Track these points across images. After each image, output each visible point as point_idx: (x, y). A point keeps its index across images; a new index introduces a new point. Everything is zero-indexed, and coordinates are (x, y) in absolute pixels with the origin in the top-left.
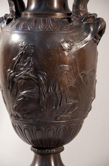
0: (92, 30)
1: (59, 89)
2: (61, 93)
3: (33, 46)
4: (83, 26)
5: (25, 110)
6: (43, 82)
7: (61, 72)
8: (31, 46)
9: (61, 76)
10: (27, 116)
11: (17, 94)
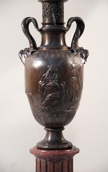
0: (84, 56)
1: (72, 91)
2: (72, 93)
3: (57, 67)
4: (79, 54)
5: (51, 105)
6: (63, 87)
7: (73, 81)
8: (56, 67)
9: (73, 83)
10: (51, 109)
11: (46, 96)
